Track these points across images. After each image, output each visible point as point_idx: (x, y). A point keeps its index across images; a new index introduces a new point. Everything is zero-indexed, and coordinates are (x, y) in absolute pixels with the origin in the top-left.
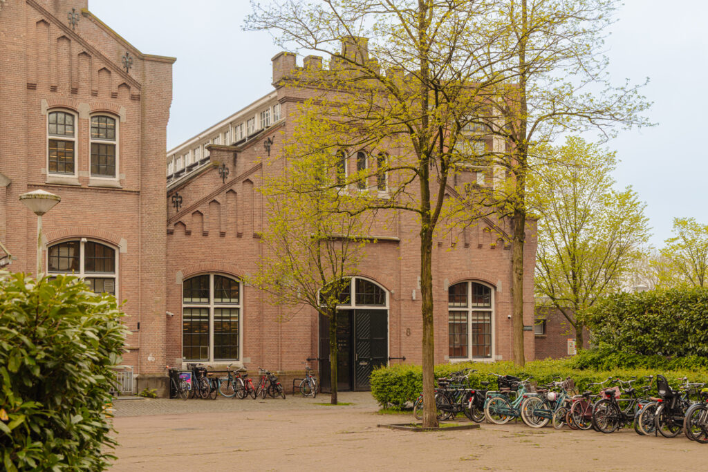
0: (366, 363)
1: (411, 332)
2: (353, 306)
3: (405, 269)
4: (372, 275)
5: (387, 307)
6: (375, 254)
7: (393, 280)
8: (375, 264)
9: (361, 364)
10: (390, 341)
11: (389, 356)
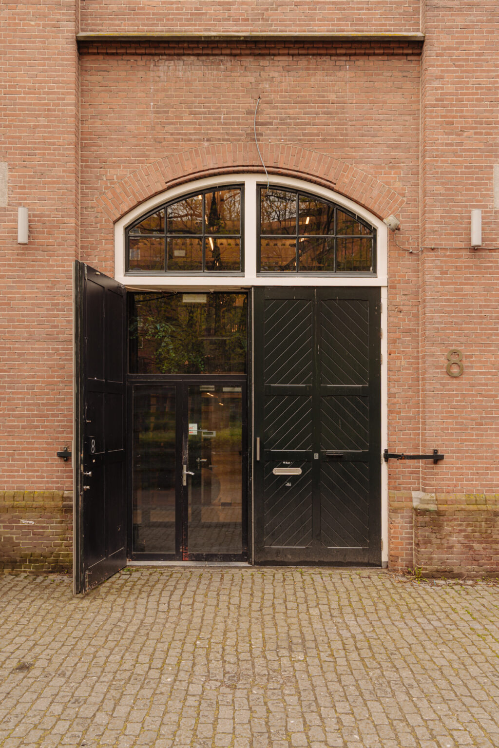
0: (297, 471)
1: (465, 363)
2: (250, 277)
3: (442, 138)
4: (317, 170)
5: (380, 279)
6: (332, 97)
7: (398, 185)
8: (332, 129)
9: (277, 471)
10: (390, 395)
11: (384, 446)
